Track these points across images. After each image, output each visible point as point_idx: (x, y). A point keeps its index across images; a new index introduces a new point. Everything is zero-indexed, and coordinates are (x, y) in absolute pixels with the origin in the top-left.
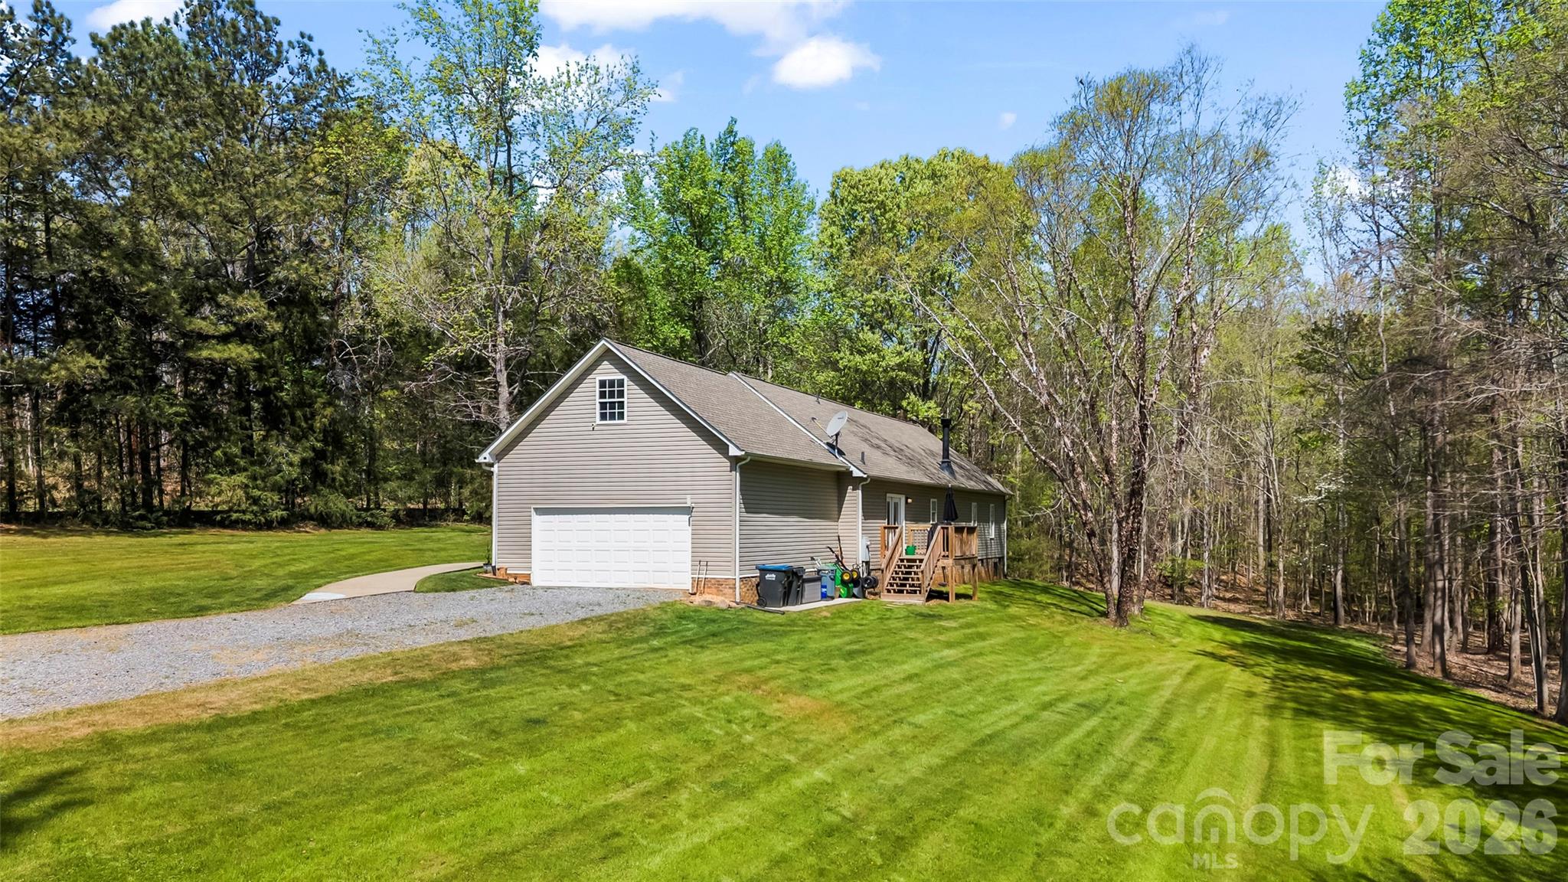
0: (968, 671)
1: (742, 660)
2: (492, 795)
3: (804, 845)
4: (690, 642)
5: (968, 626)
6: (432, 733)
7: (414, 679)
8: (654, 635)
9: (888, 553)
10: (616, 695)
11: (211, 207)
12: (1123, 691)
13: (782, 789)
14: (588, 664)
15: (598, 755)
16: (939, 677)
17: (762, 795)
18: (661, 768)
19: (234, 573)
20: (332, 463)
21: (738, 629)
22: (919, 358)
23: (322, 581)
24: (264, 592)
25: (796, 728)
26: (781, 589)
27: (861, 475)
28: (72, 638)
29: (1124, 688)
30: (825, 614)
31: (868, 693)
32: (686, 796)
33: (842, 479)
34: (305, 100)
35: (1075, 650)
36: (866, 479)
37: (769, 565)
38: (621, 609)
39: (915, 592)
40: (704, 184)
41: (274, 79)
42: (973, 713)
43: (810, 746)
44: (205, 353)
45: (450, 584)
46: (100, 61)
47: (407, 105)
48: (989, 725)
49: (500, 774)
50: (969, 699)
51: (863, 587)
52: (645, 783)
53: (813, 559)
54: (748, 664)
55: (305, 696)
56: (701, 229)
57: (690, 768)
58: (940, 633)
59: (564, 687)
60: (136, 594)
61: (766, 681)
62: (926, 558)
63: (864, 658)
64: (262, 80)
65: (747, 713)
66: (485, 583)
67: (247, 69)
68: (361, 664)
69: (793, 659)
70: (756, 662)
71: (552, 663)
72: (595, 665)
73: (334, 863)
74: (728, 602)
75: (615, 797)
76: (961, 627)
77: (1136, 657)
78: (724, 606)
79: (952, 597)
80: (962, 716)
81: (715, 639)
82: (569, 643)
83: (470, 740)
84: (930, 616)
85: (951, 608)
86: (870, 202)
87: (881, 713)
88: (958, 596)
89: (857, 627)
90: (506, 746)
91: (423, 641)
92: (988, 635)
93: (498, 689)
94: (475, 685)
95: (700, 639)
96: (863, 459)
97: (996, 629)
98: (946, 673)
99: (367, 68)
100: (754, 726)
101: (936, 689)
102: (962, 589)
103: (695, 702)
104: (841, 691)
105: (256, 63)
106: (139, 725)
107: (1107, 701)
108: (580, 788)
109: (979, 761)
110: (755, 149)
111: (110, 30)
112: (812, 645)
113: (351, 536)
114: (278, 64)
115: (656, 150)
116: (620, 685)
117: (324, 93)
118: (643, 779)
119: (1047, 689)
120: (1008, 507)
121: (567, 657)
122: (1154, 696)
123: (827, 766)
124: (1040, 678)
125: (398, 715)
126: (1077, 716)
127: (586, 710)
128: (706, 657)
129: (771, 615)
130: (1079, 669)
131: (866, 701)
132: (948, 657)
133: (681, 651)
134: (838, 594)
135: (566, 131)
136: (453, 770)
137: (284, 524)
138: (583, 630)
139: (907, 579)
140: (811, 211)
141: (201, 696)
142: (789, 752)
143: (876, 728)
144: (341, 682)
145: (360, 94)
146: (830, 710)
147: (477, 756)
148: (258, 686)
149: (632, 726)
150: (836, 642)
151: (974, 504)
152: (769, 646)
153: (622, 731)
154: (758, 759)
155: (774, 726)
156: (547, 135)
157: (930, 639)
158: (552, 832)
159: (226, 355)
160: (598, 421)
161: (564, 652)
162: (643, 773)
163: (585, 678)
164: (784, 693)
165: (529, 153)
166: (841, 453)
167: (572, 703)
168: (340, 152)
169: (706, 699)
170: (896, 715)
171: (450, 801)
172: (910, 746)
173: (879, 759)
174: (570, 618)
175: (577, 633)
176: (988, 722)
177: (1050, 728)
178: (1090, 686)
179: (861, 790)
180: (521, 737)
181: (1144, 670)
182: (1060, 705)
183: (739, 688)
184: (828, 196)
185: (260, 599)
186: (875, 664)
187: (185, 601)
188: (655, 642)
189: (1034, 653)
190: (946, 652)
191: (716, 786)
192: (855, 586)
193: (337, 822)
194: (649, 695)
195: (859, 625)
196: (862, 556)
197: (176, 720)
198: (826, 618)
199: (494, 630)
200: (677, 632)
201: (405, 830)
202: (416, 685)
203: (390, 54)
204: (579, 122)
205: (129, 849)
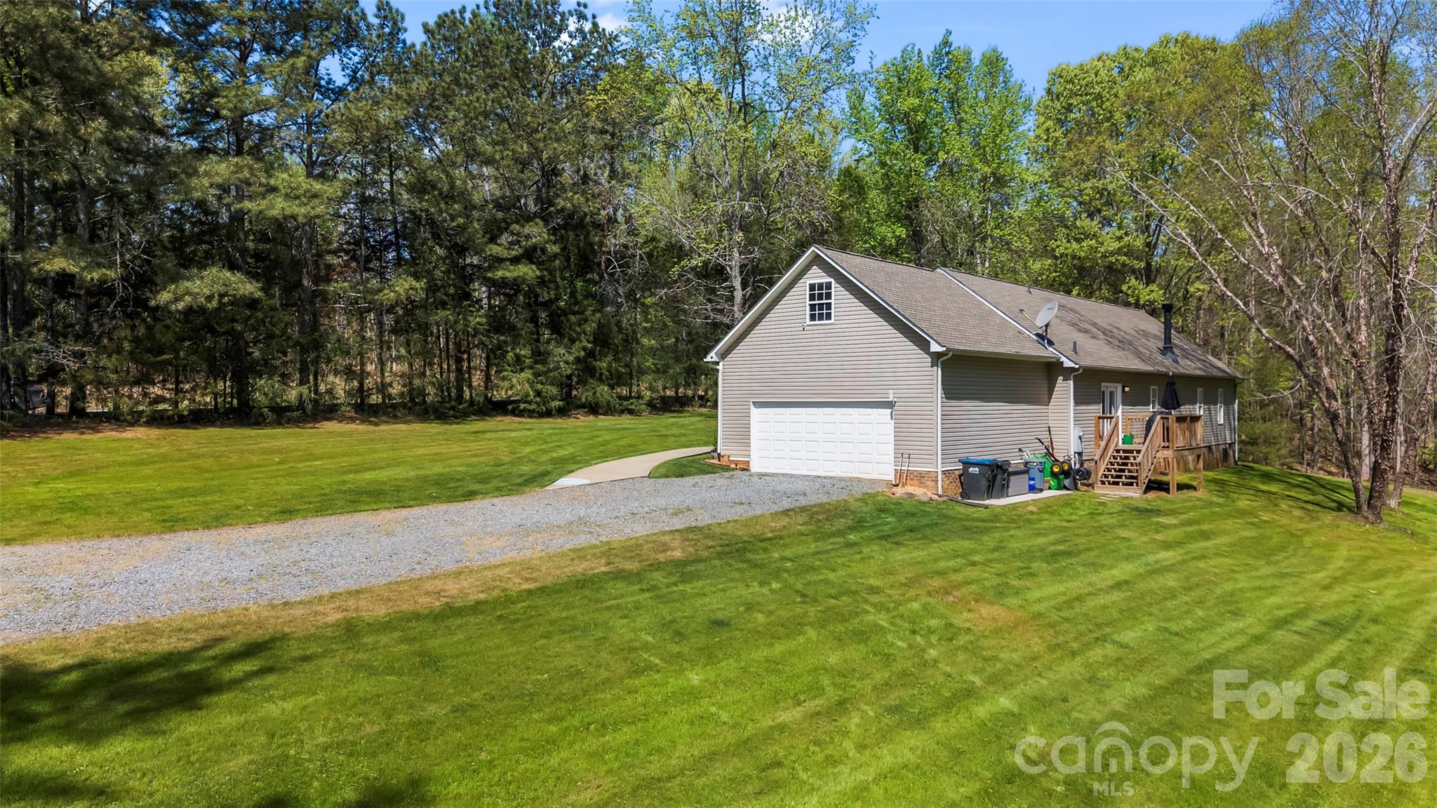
0: (1187, 578)
1: (936, 560)
2: (661, 709)
3: (978, 793)
4: (885, 537)
5: (1190, 523)
6: (622, 630)
7: (623, 570)
8: (852, 529)
9: (1103, 444)
10: (803, 596)
11: (505, 153)
12: (1377, 605)
13: (962, 718)
14: (783, 559)
15: (773, 666)
16: (1153, 584)
17: (939, 725)
18: (834, 684)
19: (506, 459)
20: (600, 360)
21: (936, 524)
22: (1139, 243)
23: (576, 466)
24: (525, 478)
25: (985, 643)
26: (984, 483)
27: (1072, 365)
28: (365, 519)
29: (1379, 600)
30: (1031, 508)
31: (1069, 604)
32: (856, 720)
33: (1052, 369)
34: (581, 58)
35: (1317, 552)
36: (1078, 369)
37: (974, 457)
38: (824, 499)
39: (1131, 484)
40: (920, 93)
41: (557, 44)
42: (1191, 631)
43: (998, 665)
44: (500, 274)
45: (680, 469)
46: (429, 44)
47: (661, 53)
48: (1208, 647)
49: (674, 683)
50: (1187, 612)
51: (1075, 479)
52: (817, 701)
53: (1020, 450)
54: (942, 564)
55: (525, 586)
56: (918, 136)
57: (867, 685)
58: (1157, 532)
59: (755, 584)
60: (424, 480)
61: (958, 586)
62: (1143, 449)
63: (1069, 561)
64: (549, 45)
65: (934, 623)
66: (710, 469)
67: (538, 38)
68: (580, 554)
69: (990, 561)
70: (951, 563)
71: (750, 556)
72: (790, 560)
73: (496, 779)
74: (930, 494)
75: (784, 717)
76: (1182, 524)
77: (1392, 563)
78: (925, 499)
79: (1173, 487)
80: (1177, 634)
81: (912, 535)
82: (770, 535)
83: (654, 641)
84: (1148, 511)
85: (1172, 502)
86: (1086, 95)
87: (1082, 628)
88: (1181, 487)
89: (1065, 524)
90: (686, 650)
91: (641, 530)
92: (1213, 533)
93: (695, 584)
94: (674, 579)
95: (897, 535)
96: (1075, 350)
97: (1222, 527)
98: (1161, 580)
99: (629, 25)
100: (940, 639)
101: (1148, 600)
102: (1183, 478)
103: (880, 607)
104: (1039, 601)
105: (545, 32)
106: (381, 611)
107: (1357, 618)
108: (750, 703)
109: (1194, 694)
110: (972, 57)
111: (436, 19)
112: (1014, 545)
113: (613, 422)
114: (560, 31)
115: (875, 67)
116: (809, 583)
117: (595, 51)
118: (815, 697)
119: (1282, 600)
120: (1238, 389)
121: (765, 550)
122: (1418, 613)
123: (1016, 692)
124: (1273, 587)
125: (597, 610)
126: (1318, 637)
127: (771, 613)
128: (899, 556)
129: (974, 509)
130: (1320, 575)
131: (1066, 613)
132: (1165, 560)
133: (876, 548)
134: (1047, 485)
135: (794, 59)
136: (630, 677)
137: (562, 412)
138: (785, 521)
139: (1123, 471)
140: (1027, 108)
141: (439, 584)
142: (975, 672)
143: (1075, 645)
144: (559, 572)
145: (624, 47)
146: (1025, 623)
147: (657, 661)
148: (488, 574)
149: (812, 633)
150: (1041, 541)
151: (1200, 390)
152: (967, 544)
153: (801, 639)
154: (941, 679)
155: (962, 640)
156: (777, 65)
157: (1145, 539)
158: (711, 757)
159: (515, 274)
160: (808, 322)
161: (763, 544)
162: (816, 690)
163: (776, 575)
164: (977, 601)
165: (761, 83)
166: (1051, 343)
167: (758, 603)
168: (606, 98)
169: (892, 605)
170: (1100, 629)
171: (621, 712)
172: (1112, 671)
173: (1075, 685)
174: (775, 508)
175: (779, 525)
176: (1208, 643)
177: (1285, 652)
178: (1335, 597)
179: (1051, 725)
180: (702, 640)
181: (1402, 580)
182: (1299, 622)
183: (929, 594)
184: (1044, 93)
185: (519, 485)
186: (1081, 569)
187: (460, 487)
188: (852, 537)
189: (1267, 554)
190: (1164, 555)
191: (891, 710)
192: (1066, 478)
193: (510, 731)
194: (835, 598)
195: (1068, 521)
196: (1074, 446)
197: (412, 608)
198: (1032, 513)
199: (704, 519)
200: (875, 526)
201: (571, 744)
202: (623, 577)
203: (647, 11)
204: (806, 50)
205: (326, 749)
